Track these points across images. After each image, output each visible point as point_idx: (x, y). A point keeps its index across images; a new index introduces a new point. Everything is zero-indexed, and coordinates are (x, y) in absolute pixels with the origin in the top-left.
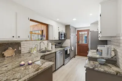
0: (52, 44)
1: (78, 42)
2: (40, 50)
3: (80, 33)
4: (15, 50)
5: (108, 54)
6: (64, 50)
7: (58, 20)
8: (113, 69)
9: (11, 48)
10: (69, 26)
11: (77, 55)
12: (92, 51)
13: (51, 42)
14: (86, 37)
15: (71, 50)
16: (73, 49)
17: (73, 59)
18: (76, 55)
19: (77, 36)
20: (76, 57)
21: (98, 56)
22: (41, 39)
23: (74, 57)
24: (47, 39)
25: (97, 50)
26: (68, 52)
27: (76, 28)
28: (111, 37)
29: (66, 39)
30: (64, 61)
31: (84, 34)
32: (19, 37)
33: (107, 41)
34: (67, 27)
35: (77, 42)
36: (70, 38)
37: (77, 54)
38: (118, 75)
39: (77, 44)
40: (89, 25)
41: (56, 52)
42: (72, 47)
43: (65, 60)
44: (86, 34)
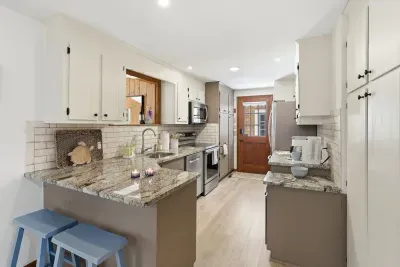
0: (171, 137)
1: (240, 131)
2: (143, 152)
3: (246, 104)
4: (92, 148)
5: (313, 156)
6: (204, 152)
7: (190, 68)
8: (319, 184)
9: (84, 144)
10: (216, 83)
11: (238, 170)
12: (280, 153)
13: (168, 131)
14: (262, 117)
15: (221, 153)
16: (226, 152)
17: (227, 181)
18: (233, 170)
19: (236, 115)
20: (235, 175)
21: (293, 162)
22: (143, 122)
23: (229, 175)
24: (158, 121)
25: (292, 149)
26: (215, 161)
27: (233, 91)
28: (323, 117)
29: (207, 122)
30: (204, 185)
31: (258, 108)
32: (106, 115)
33: (315, 127)
34: (211, 87)
35: (236, 130)
36: (217, 120)
37: (235, 167)
38: (328, 191)
39: (236, 137)
40: (272, 84)
41: (185, 157)
42: (225, 146)
43: (207, 181)
44: (262, 108)
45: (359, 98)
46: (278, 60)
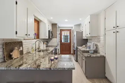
4: (20, 50)
5: (93, 48)
6: (55, 48)
9: (17, 48)
11: (60, 54)
19: (60, 35)
24: (38, 37)
27: (59, 27)
29: (53, 38)
31: (67, 33)
32: (29, 35)
36: (56, 37)
40: (73, 26)
41: (52, 51)
45: (114, 32)
46: (80, 19)
